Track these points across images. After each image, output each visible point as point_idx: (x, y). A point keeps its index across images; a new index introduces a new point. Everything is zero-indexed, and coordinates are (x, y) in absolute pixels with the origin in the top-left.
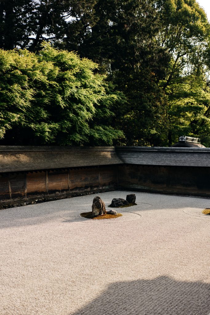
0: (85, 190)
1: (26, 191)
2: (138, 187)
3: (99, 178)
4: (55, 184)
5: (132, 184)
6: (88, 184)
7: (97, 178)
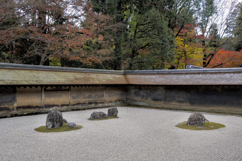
0: (89, 106)
1: (15, 105)
2: (141, 104)
3: (104, 96)
4: (54, 99)
5: (136, 101)
6: (91, 101)
7: (102, 95)
